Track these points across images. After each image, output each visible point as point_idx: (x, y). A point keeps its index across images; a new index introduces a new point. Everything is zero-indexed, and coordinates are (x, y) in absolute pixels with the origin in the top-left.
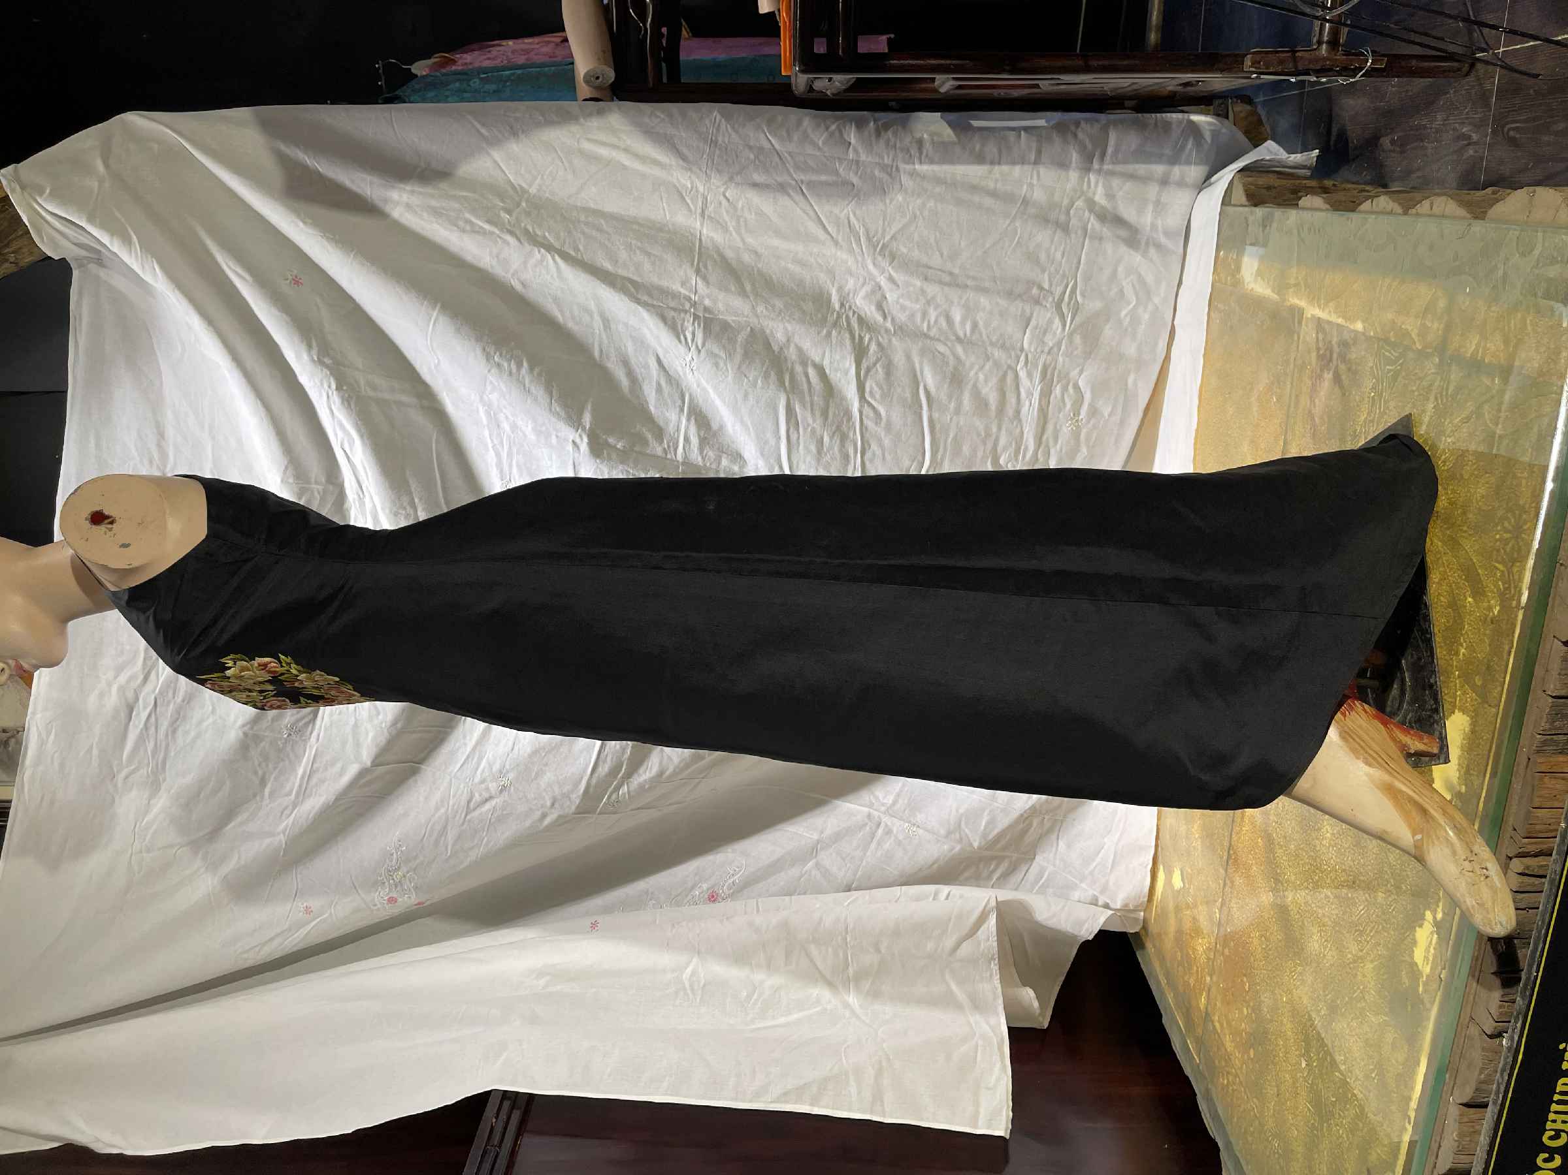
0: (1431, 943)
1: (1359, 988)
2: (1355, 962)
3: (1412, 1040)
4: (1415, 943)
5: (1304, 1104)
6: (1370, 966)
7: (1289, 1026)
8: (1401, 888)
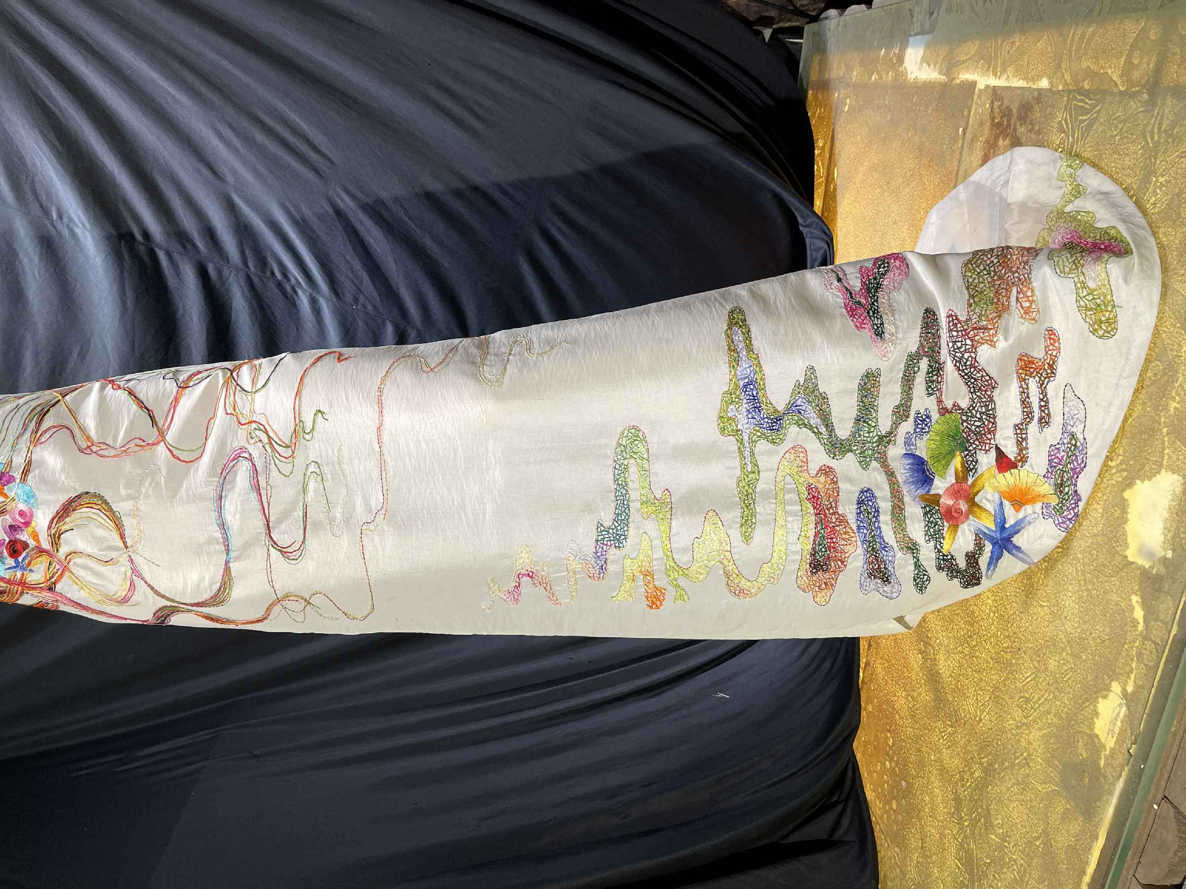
0: (1118, 715)
1: (1022, 755)
2: (1018, 727)
3: (1089, 811)
4: (1096, 714)
5: (952, 861)
6: (1035, 735)
7: (937, 783)
8: (1081, 657)
